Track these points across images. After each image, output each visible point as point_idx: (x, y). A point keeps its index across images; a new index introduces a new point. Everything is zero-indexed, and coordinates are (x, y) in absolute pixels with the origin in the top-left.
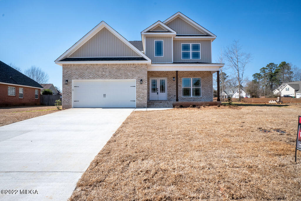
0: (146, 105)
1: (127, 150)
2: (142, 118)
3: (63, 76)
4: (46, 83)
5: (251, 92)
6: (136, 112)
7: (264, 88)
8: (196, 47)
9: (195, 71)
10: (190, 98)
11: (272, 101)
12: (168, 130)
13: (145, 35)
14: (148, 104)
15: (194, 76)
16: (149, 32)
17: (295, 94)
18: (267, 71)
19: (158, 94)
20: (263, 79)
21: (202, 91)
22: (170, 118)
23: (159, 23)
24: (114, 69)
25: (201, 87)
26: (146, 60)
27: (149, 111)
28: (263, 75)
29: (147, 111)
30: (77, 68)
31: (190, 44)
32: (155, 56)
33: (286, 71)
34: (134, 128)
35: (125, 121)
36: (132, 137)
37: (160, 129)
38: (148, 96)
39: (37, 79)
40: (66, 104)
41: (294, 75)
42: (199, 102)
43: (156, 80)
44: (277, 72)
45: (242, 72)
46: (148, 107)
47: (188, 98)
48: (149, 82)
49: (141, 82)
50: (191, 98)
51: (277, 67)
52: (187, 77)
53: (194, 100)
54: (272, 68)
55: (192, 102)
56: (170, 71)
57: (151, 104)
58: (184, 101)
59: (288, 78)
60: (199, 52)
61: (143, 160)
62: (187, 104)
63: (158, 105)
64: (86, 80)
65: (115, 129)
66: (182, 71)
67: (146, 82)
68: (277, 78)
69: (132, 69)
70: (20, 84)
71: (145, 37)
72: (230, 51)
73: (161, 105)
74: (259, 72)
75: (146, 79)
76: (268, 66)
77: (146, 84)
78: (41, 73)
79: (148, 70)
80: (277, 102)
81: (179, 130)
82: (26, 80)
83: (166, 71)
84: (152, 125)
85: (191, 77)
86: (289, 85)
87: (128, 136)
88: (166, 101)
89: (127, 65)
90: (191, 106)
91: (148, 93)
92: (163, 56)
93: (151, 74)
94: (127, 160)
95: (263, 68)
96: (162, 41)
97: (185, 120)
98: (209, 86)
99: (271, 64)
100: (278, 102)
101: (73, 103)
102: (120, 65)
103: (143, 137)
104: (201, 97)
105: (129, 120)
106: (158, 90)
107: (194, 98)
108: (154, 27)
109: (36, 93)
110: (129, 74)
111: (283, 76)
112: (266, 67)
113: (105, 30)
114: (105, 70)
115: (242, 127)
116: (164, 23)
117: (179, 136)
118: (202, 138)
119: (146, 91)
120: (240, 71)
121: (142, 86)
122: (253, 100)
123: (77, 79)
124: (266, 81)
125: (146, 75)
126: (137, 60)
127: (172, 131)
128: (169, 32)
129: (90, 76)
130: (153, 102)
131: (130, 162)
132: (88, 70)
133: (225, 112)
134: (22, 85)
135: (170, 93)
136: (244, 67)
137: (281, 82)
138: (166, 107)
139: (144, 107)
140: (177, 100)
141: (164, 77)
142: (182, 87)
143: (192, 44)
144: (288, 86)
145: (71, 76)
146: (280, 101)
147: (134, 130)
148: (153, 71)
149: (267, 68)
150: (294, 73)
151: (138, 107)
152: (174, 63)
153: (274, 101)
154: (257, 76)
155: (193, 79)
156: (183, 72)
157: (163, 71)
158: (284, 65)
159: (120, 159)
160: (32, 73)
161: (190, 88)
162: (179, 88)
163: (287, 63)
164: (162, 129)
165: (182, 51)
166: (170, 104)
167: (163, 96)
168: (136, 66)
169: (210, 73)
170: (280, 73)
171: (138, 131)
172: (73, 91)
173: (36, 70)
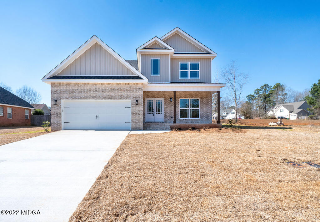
0: (142, 128)
1: (123, 193)
2: (139, 143)
3: (52, 96)
4: (39, 103)
5: (245, 113)
6: (131, 135)
7: (257, 109)
8: (195, 66)
9: (194, 92)
10: (187, 120)
11: (273, 123)
12: (171, 161)
13: (141, 52)
14: (144, 126)
15: (193, 97)
16: (145, 48)
17: (290, 116)
18: (261, 93)
19: (154, 115)
20: (257, 100)
21: (200, 113)
22: (171, 144)
23: (156, 39)
24: (108, 88)
25: (199, 109)
26: (142, 79)
27: (146, 134)
28: (257, 96)
29: (143, 134)
30: (67, 86)
31: (188, 63)
32: (151, 76)
33: (280, 92)
34: (131, 157)
35: (120, 147)
36: (128, 170)
37: (162, 158)
38: (144, 117)
39: (29, 98)
40: (56, 126)
41: (288, 96)
42: (198, 124)
43: (152, 101)
44: (272, 94)
45: (239, 93)
46: (144, 129)
47: (185, 119)
48: (145, 102)
49: (137, 102)
50: (189, 120)
51: (271, 89)
52: (185, 98)
53: (191, 122)
54: (266, 90)
55: (190, 124)
56: (167, 92)
57: (147, 126)
58: (182, 123)
59: (282, 100)
60: (198, 71)
61: (145, 212)
62: (186, 126)
63: (155, 127)
64: (76, 100)
65: (108, 159)
66: (179, 92)
67: (142, 102)
68: (271, 99)
69: (127, 88)
70: (9, 104)
71: (141, 54)
72: (227, 72)
73: (158, 127)
74: (253, 93)
75: (142, 100)
76: (262, 87)
77: (142, 104)
78: (33, 92)
79: (144, 91)
80: (277, 124)
81: (184, 160)
82: (15, 99)
83: (162, 92)
84: (151, 153)
85: (190, 98)
86: (283, 106)
87: (124, 169)
88: (163, 122)
89: (122, 85)
90: (190, 128)
91: (144, 114)
92: (160, 76)
93: (147, 94)
94: (122, 213)
95: (257, 89)
96: (159, 59)
97: (188, 146)
98: (208, 107)
99: (265, 85)
100: (279, 124)
101: (63, 125)
102: (114, 84)
103: (142, 171)
104: (199, 118)
105: (124, 146)
106: (154, 111)
107: (192, 120)
108: (150, 44)
109: (27, 113)
110: (124, 94)
111: (277, 98)
112: (260, 88)
113: (97, 45)
114: (97, 89)
115: (260, 156)
116: (161, 39)
117: (187, 170)
118: (217, 174)
119: (142, 113)
120: (237, 92)
121: (137, 107)
122: (249, 121)
123: (67, 99)
124: (260, 102)
125: (142, 95)
126: (132, 79)
127: (177, 162)
128: (166, 49)
129: (82, 96)
130: (149, 124)
131: (126, 217)
132: (79, 89)
133: (231, 137)
134: (11, 104)
135: (167, 115)
136: (241, 88)
137: (275, 104)
138: (163, 129)
139: (140, 130)
140: (175, 122)
141: (160, 97)
142: (179, 108)
143: (190, 63)
144: (282, 108)
145: (60, 96)
146: (281, 123)
147: (131, 161)
148: (149, 91)
149: (262, 89)
150: (288, 94)
151: (133, 129)
152: (171, 83)
153: (274, 123)
154: (251, 97)
155: (191, 99)
156: (181, 92)
157: (160, 92)
158: (278, 86)
159: (112, 210)
160: (24, 92)
161: (188, 109)
162: (177, 109)
163: (281, 85)
164: (164, 158)
165: (179, 70)
166: (167, 126)
167: (159, 117)
168: (131, 86)
169: (209, 93)
170: (274, 95)
171: (135, 162)
172: (63, 111)
173: (28, 89)
